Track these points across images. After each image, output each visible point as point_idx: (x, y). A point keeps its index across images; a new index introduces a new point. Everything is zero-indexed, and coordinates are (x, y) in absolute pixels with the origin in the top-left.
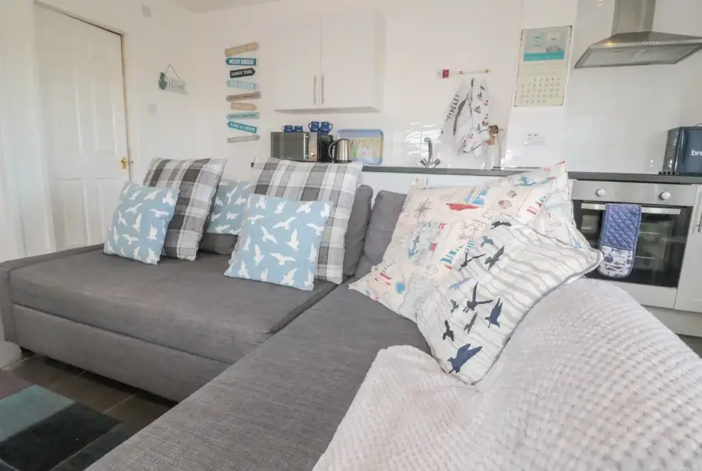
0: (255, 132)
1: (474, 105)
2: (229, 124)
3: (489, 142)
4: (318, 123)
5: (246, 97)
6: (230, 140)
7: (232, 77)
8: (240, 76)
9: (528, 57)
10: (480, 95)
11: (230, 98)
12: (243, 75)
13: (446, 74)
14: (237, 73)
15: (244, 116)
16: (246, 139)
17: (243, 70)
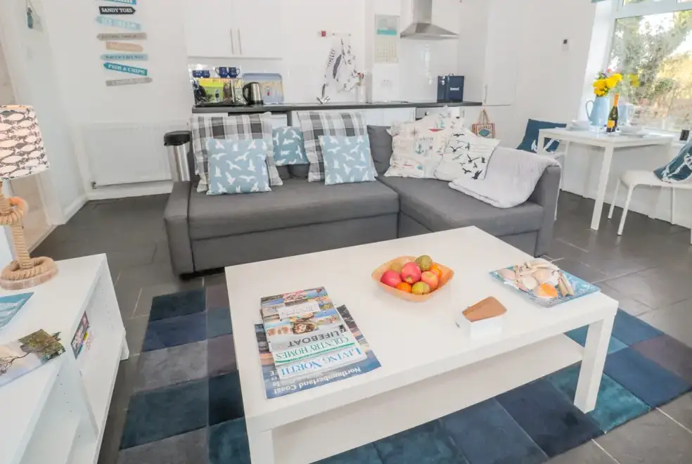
0: (146, 74)
1: (347, 59)
2: (106, 65)
3: (359, 84)
4: (225, 68)
5: (127, 36)
6: (109, 83)
7: (102, 13)
8: (115, 13)
9: (379, 32)
10: (349, 52)
11: (102, 37)
12: (119, 13)
13: (324, 34)
14: (110, 10)
15: (128, 57)
16: (135, 82)
17: (119, 7)
